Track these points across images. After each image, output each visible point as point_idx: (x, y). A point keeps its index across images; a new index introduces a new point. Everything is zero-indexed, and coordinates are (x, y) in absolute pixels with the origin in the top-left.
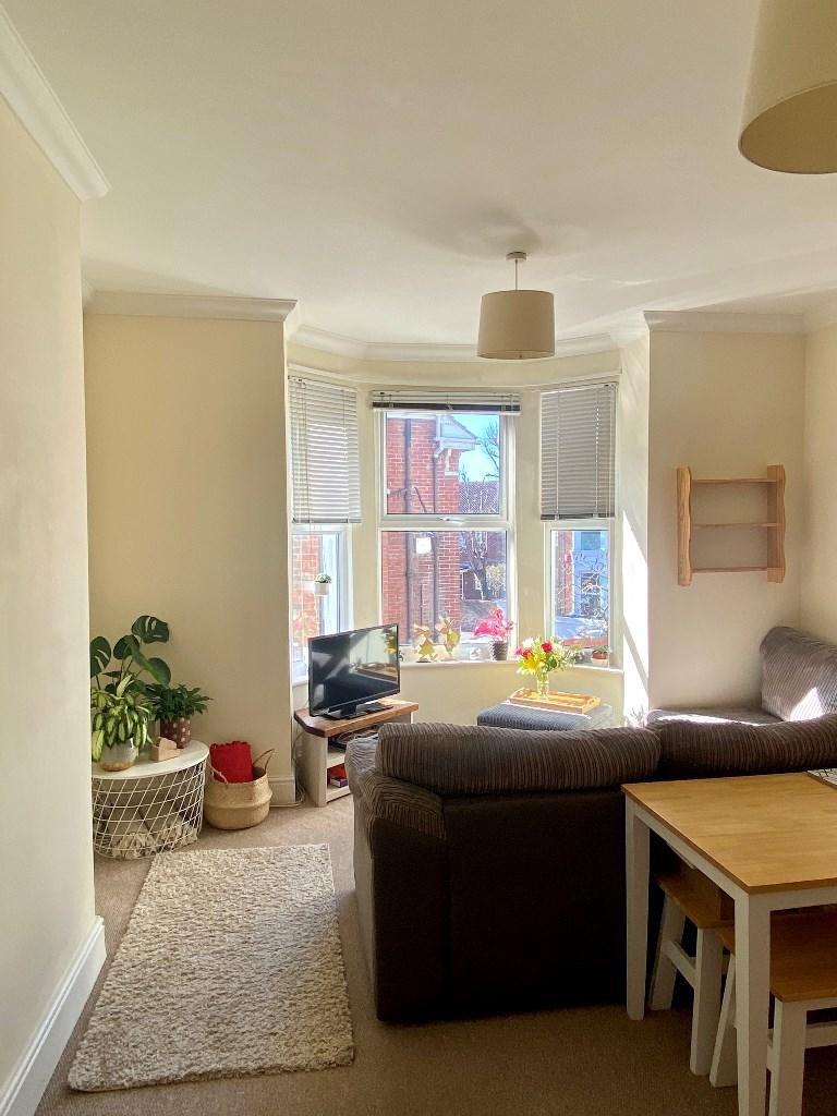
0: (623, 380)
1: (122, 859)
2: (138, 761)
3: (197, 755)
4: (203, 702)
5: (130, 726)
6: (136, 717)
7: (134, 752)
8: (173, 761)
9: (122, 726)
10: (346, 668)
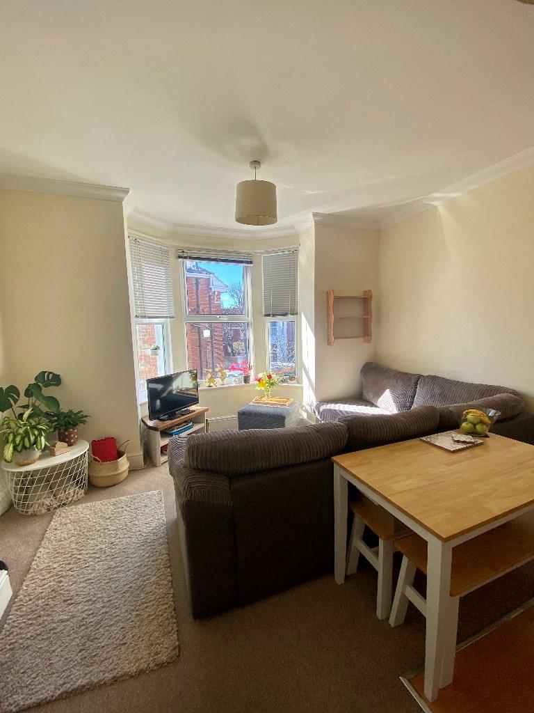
0: (301, 248)
1: (34, 515)
2: (41, 458)
3: (82, 449)
4: (84, 419)
5: (32, 438)
6: (36, 433)
7: (38, 453)
8: (65, 455)
9: (26, 440)
10: (171, 392)
